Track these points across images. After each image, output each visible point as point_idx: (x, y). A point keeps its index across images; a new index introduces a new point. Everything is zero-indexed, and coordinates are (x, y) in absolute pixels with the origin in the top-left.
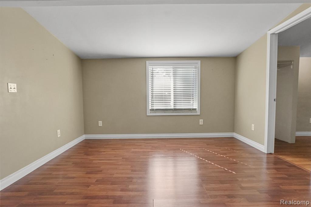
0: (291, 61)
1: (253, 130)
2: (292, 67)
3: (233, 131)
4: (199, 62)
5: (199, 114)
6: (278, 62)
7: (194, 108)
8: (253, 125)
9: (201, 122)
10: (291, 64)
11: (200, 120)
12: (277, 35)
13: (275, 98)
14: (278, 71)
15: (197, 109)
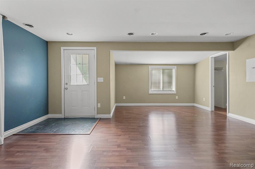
0: (222, 68)
1: (204, 101)
2: (223, 70)
3: (194, 102)
4: (176, 67)
5: (176, 93)
6: (215, 68)
7: (173, 90)
8: (204, 98)
9: (177, 97)
10: (222, 69)
11: (176, 97)
12: (214, 58)
13: (214, 85)
14: (215, 72)
15: (175, 91)
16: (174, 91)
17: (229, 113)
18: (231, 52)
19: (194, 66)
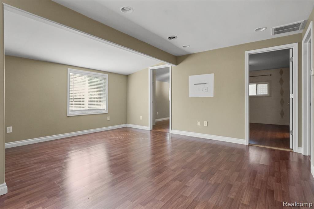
1: (141, 119)
3: (126, 123)
4: (107, 75)
5: (107, 113)
8: (141, 117)
9: (108, 118)
11: (108, 117)
12: (152, 71)
13: (152, 101)
15: (106, 109)
16: (104, 109)
17: (171, 129)
18: (174, 66)
19: (127, 77)
